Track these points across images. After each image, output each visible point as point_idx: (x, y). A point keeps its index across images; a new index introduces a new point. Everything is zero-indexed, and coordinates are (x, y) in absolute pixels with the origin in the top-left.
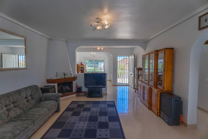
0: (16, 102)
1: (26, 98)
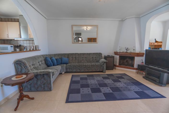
0: (87, 58)
1: (92, 58)
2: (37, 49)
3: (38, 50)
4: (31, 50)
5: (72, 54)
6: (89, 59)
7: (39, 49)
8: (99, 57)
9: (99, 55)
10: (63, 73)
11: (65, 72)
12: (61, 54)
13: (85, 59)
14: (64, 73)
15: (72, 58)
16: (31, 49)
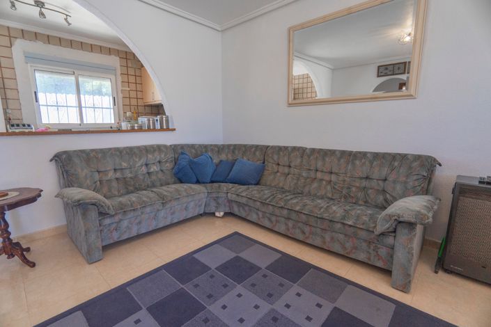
1: (367, 178)
2: (165, 127)
3: (168, 129)
4: (136, 128)
5: (280, 149)
6: (344, 181)
7: (170, 128)
8: (406, 183)
9: (410, 168)
10: (217, 214)
11: (226, 214)
12: (245, 146)
13: (327, 177)
14: (222, 214)
15: (279, 164)
16: (136, 125)
